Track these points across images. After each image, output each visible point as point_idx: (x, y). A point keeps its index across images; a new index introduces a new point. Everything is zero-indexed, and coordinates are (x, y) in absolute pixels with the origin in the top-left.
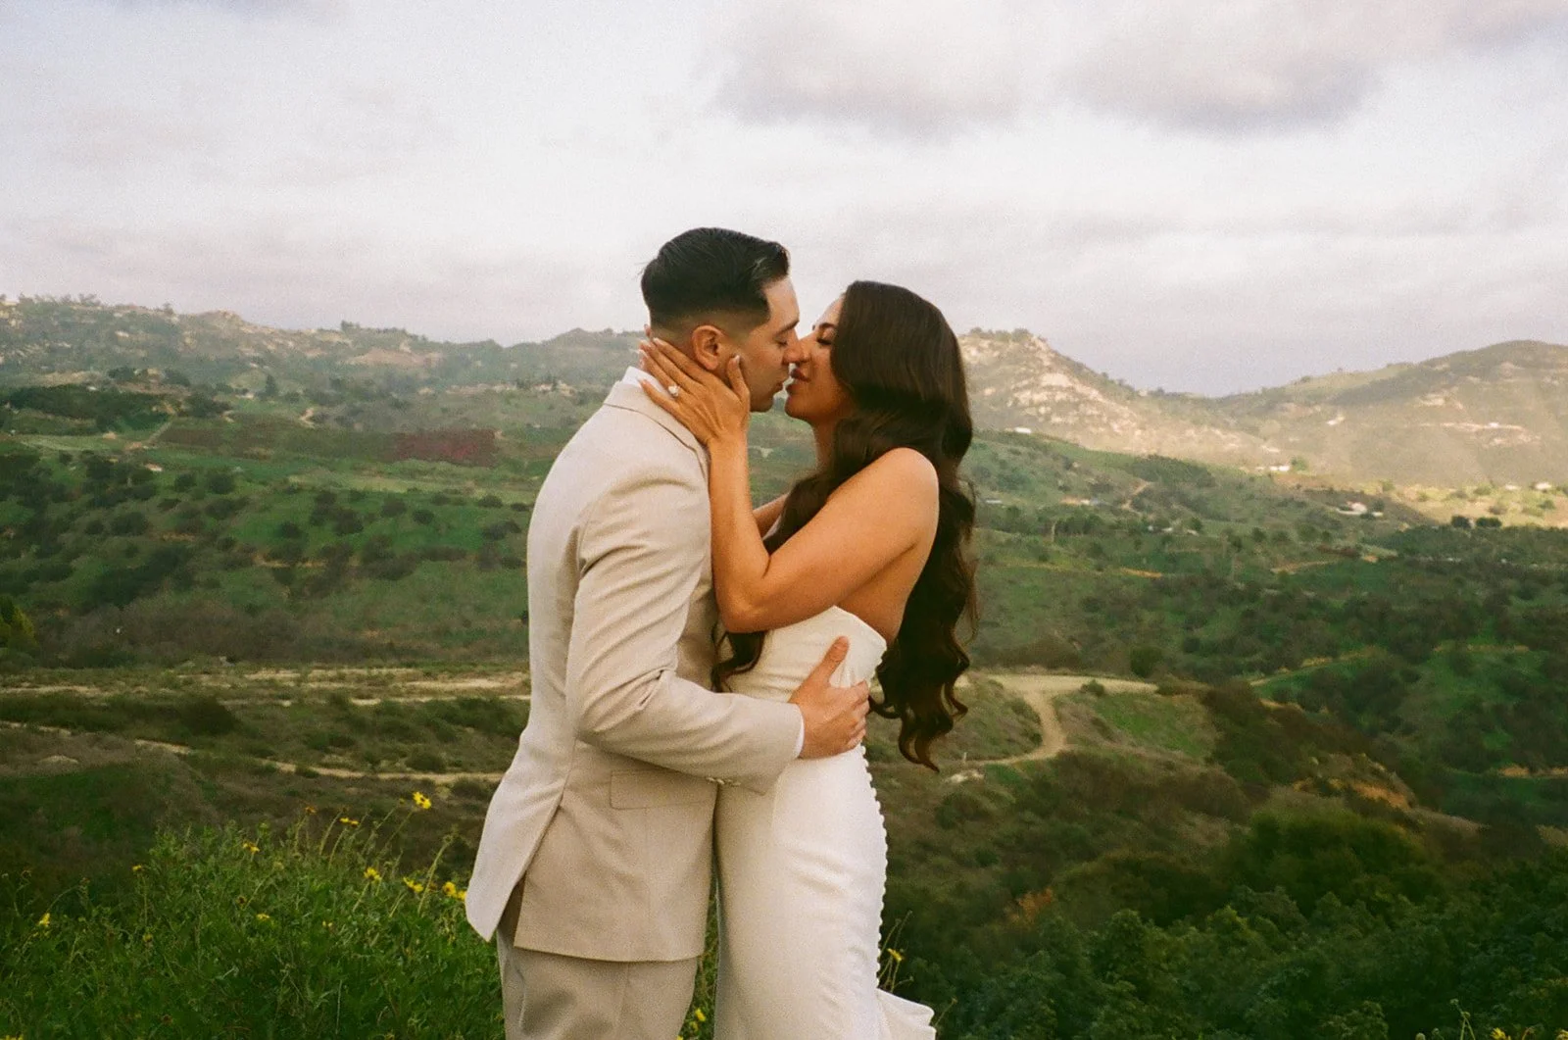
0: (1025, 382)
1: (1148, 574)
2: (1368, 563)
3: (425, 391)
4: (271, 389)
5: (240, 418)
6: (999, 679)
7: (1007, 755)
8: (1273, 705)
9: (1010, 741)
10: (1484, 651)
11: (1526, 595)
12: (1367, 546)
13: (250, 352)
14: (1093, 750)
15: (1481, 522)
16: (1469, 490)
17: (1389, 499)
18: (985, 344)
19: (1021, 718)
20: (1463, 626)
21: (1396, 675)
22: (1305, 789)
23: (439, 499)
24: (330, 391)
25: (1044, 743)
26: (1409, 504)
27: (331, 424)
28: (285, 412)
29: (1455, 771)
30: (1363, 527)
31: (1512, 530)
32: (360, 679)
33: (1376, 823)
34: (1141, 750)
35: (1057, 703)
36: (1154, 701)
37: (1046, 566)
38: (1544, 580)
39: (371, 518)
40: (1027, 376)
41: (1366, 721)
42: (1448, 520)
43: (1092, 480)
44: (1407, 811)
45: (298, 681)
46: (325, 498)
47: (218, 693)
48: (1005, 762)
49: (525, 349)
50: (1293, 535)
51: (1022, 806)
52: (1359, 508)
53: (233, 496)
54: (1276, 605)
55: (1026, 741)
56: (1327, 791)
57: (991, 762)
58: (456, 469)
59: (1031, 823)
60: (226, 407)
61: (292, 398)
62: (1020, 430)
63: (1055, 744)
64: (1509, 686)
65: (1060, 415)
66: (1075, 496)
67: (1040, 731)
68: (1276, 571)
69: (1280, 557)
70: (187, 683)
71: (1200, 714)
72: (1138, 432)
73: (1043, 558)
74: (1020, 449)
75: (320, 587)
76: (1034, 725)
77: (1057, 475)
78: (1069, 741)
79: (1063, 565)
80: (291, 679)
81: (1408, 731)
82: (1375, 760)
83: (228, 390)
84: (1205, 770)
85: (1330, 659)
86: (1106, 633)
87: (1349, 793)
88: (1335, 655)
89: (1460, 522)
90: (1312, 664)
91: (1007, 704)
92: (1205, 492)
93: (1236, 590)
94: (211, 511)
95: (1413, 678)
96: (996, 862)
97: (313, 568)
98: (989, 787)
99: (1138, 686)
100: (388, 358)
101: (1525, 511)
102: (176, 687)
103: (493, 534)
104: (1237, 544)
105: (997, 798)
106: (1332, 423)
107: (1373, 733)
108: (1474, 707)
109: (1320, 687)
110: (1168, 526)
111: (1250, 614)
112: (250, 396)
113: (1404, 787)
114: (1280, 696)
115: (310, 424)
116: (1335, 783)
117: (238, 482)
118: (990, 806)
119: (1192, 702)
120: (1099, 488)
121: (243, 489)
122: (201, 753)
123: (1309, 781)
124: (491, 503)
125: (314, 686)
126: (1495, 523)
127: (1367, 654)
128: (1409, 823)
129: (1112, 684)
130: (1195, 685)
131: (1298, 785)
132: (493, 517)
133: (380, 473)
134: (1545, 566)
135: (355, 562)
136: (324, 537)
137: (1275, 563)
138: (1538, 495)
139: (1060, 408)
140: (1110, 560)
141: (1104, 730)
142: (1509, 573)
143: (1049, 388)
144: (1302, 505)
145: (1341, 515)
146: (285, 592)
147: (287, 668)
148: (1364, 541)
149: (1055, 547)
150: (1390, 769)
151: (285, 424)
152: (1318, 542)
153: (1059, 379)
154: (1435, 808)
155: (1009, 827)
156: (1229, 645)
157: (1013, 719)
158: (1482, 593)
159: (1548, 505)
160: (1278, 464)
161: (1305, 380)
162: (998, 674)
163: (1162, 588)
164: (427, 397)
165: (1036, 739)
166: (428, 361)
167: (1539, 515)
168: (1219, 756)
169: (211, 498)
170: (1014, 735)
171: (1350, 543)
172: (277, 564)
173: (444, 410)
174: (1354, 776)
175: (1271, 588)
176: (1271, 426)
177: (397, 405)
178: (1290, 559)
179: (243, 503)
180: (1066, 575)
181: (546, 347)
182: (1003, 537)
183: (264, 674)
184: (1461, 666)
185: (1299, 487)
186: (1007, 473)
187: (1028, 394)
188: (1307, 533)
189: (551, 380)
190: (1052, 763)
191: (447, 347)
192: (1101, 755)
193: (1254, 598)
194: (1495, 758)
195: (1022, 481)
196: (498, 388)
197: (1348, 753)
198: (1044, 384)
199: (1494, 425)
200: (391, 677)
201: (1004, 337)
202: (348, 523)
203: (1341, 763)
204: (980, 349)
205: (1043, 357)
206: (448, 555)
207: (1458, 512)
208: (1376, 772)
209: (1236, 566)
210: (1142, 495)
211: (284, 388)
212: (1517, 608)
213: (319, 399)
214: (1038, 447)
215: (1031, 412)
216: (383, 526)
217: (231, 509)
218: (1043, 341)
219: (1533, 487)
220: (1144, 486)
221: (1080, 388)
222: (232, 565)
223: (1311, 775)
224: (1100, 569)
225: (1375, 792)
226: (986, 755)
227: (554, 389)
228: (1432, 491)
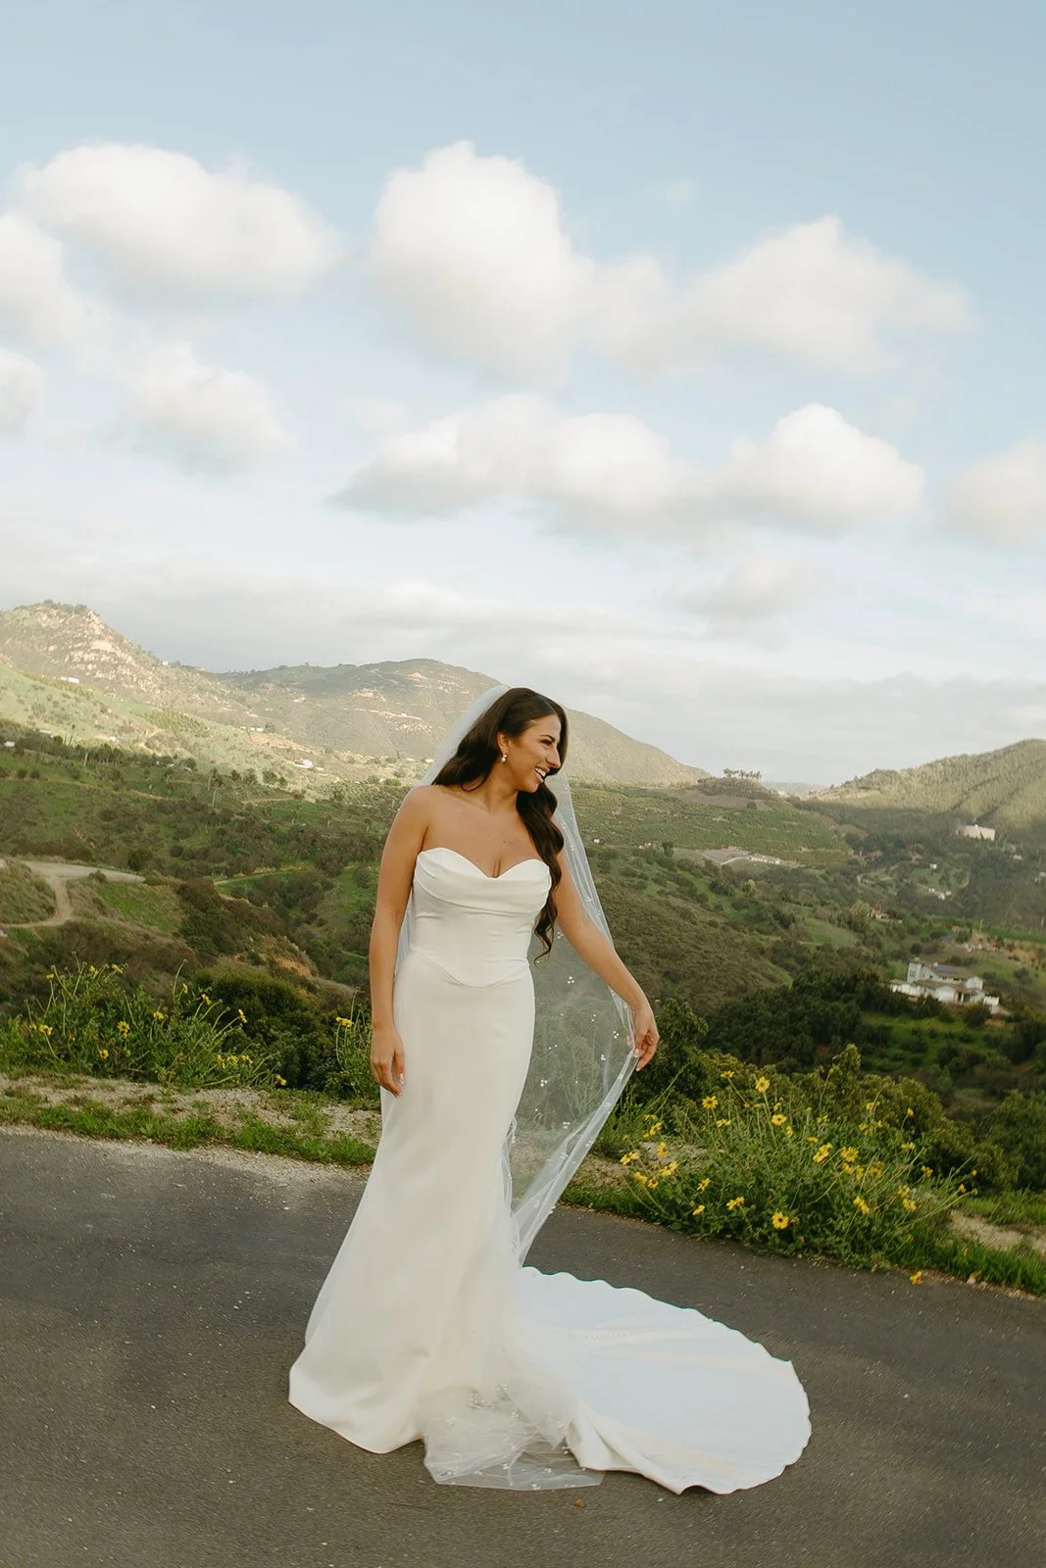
0: (79, 645)
1: (152, 796)
2: (308, 803)
6: (28, 864)
7: (27, 920)
8: (231, 899)
9: (31, 911)
12: (310, 791)
14: (91, 922)
15: (388, 782)
16: (383, 758)
17: (329, 758)
18: (54, 612)
19: (42, 894)
21: (317, 884)
22: (241, 959)
25: (57, 914)
26: (342, 764)
29: (350, 954)
30: (309, 777)
33: (283, 984)
34: (127, 925)
35: (70, 885)
36: (142, 889)
37: (78, 783)
40: (81, 639)
41: (294, 914)
42: (367, 778)
43: (120, 723)
44: (310, 978)
48: (25, 926)
50: (260, 778)
51: (32, 960)
52: (308, 763)
54: (242, 828)
55: (42, 912)
56: (257, 962)
57: (13, 926)
59: (37, 973)
62: (71, 680)
63: (65, 915)
65: (103, 672)
66: (106, 733)
67: (53, 905)
68: (245, 803)
69: (249, 794)
71: (173, 900)
72: (158, 691)
73: (76, 778)
74: (69, 693)
76: (51, 901)
77: (94, 716)
78: (75, 913)
79: (90, 784)
81: (321, 924)
82: (293, 941)
84: (171, 941)
85: (274, 869)
86: (115, 837)
87: (272, 963)
88: (278, 867)
89: (374, 780)
90: (262, 871)
91: (32, 883)
92: (201, 741)
93: (214, 814)
95: (328, 886)
96: (8, 1000)
98: (10, 943)
99: (131, 877)
104: (219, 781)
105: (17, 952)
106: (296, 701)
107: (298, 923)
108: (365, 910)
109: (264, 888)
110: (171, 763)
111: (223, 832)
113: (310, 962)
114: (236, 893)
116: (263, 957)
118: (10, 958)
119: (169, 890)
120: (125, 729)
123: (245, 954)
126: (397, 784)
127: (300, 867)
128: (311, 988)
129: (112, 874)
130: (172, 879)
131: (237, 956)
137: (244, 797)
139: (103, 667)
140: (125, 783)
141: (102, 908)
143: (97, 651)
144: (269, 756)
145: (295, 768)
148: (308, 787)
149: (86, 770)
150: (301, 949)
152: (276, 785)
153: (105, 645)
154: (328, 976)
155: (22, 975)
156: (205, 854)
157: (35, 895)
160: (256, 725)
161: (282, 667)
162: (28, 860)
163: (161, 807)
165: (51, 911)
168: (185, 933)
170: (34, 907)
171: (299, 788)
174: (277, 952)
175: (241, 814)
176: (254, 698)
178: (255, 795)
180: (90, 792)
182: (48, 759)
184: (362, 881)
185: (268, 743)
186: (57, 710)
187: (80, 653)
188: (270, 778)
190: (60, 929)
192: (97, 925)
193: (226, 821)
195: (66, 717)
197: (275, 935)
198: (93, 648)
199: (405, 715)
201: (68, 609)
203: (269, 942)
204: (50, 616)
205: (95, 626)
207: (373, 772)
208: (292, 950)
209: (216, 797)
210: (156, 737)
214: (82, 694)
215: (82, 667)
218: (97, 615)
219: (423, 761)
220: (157, 731)
221: (119, 654)
223: (247, 950)
224: (117, 789)
225: (289, 964)
226: (10, 919)
228: (358, 757)
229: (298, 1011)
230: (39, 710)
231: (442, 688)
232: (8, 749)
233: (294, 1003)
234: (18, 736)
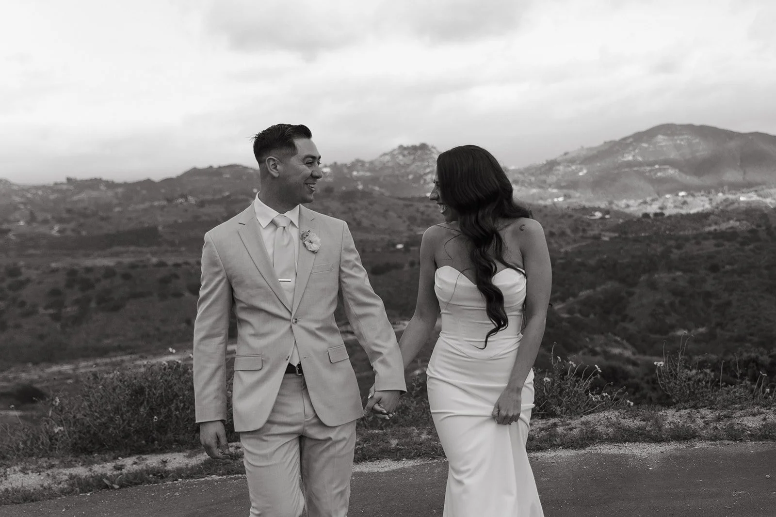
0: (429, 170)
2: (606, 242)
3: (117, 209)
4: (32, 219)
5: (19, 236)
8: (566, 316)
10: (662, 277)
11: (679, 247)
12: (603, 233)
13: (17, 199)
15: (656, 215)
16: (648, 199)
17: (612, 208)
18: (406, 153)
20: (652, 265)
21: (623, 294)
22: (584, 354)
23: (133, 266)
24: (65, 215)
26: (621, 210)
27: (69, 233)
28: (43, 229)
29: (654, 336)
30: (602, 224)
31: (670, 217)
32: (106, 364)
33: (615, 363)
38: (687, 239)
39: (98, 280)
40: (430, 166)
41: (612, 318)
42: (640, 215)
44: (633, 357)
45: (74, 370)
46: (72, 273)
47: (32, 381)
49: (168, 182)
50: (568, 231)
52: (598, 215)
53: (21, 278)
54: (563, 267)
56: (594, 353)
58: (140, 249)
60: (9, 230)
61: (45, 222)
64: (676, 293)
68: (563, 250)
69: (563, 243)
70: (15, 378)
75: (77, 320)
80: (71, 369)
81: (632, 320)
82: (616, 336)
83: (9, 222)
85: (592, 290)
87: (605, 353)
88: (594, 288)
89: (646, 215)
90: (584, 294)
94: (10, 287)
95: (631, 294)
97: (70, 310)
100: (94, 194)
101: (676, 207)
102: (9, 381)
103: (164, 281)
106: (581, 174)
107: (616, 323)
108: (660, 304)
109: (588, 304)
112: (22, 223)
113: (629, 346)
114: (570, 311)
115: (58, 235)
116: (598, 349)
117: (23, 270)
121: (26, 273)
122: (28, 413)
123: (586, 350)
124: (162, 264)
125: (83, 371)
126: (662, 214)
127: (610, 285)
128: (635, 364)
131: (580, 353)
132: (163, 272)
133: (99, 256)
134: (686, 233)
135: (93, 305)
136: (75, 294)
137: (561, 247)
138: (680, 198)
142: (670, 237)
144: (570, 216)
145: (591, 220)
146: (58, 326)
147: (67, 363)
148: (602, 230)
150: (623, 339)
151: (44, 236)
152: (581, 234)
154: (644, 353)
158: (660, 249)
159: (685, 203)
160: (558, 197)
161: (566, 154)
164: (120, 212)
166: (116, 194)
167: (682, 208)
169: (9, 281)
171: (596, 232)
172: (51, 311)
173: (130, 219)
174: (606, 344)
175: (561, 258)
176: (552, 179)
177: (103, 219)
178: (568, 243)
179: (28, 281)
181: (180, 179)
183: (55, 368)
184: (653, 286)
185: (568, 208)
186: (425, 217)
187: (431, 176)
188: (575, 230)
189: (184, 196)
191: (125, 185)
194: (673, 327)
196: (156, 203)
197: (602, 333)
199: (657, 167)
200: (122, 361)
201: (415, 148)
202: (87, 285)
203: (600, 339)
204: (404, 156)
206: (141, 295)
207: (644, 211)
208: (616, 341)
211: (40, 216)
212: (676, 254)
213: (60, 220)
216: (105, 283)
217: (22, 284)
218: (435, 148)
219: (677, 195)
222: (27, 315)
223: (586, 347)
225: (617, 351)
227: (187, 200)
228: (631, 202)
229: (630, 380)
230: (412, 219)
231: (678, 142)
232: (399, 250)
233: (626, 375)
234: (405, 240)
